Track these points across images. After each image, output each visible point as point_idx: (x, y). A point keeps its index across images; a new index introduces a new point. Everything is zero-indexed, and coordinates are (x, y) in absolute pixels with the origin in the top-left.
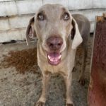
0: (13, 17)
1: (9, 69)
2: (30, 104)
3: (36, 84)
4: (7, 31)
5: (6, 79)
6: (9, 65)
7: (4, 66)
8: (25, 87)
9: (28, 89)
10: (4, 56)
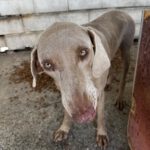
0: (28, 16)
1: (22, 85)
2: (47, 134)
3: (56, 106)
4: (20, 35)
5: (16, 98)
6: (21, 80)
7: (15, 81)
8: (42, 110)
9: (45, 113)
10: (15, 67)
